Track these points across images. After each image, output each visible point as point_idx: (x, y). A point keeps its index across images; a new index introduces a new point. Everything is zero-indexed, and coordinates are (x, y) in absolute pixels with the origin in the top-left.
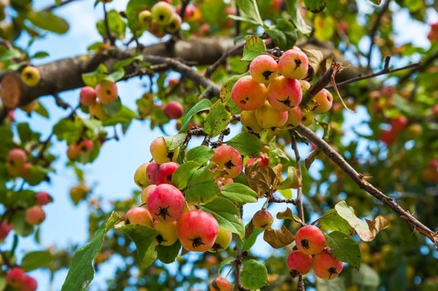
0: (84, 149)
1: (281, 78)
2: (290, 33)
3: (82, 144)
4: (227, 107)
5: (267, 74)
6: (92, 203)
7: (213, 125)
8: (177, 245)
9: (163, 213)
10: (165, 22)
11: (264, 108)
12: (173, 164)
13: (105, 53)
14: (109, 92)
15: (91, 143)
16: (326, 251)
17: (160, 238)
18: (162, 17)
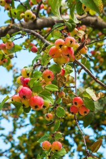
0: (4, 62)
1: (66, 47)
2: (74, 24)
3: (3, 60)
4: (48, 56)
5: (61, 46)
6: (14, 71)
7: (44, 62)
8: (30, 108)
9: (24, 97)
10: (30, 17)
11: (60, 57)
12: (29, 79)
13: (10, 27)
14: (10, 45)
15: (7, 60)
16: (83, 106)
17: (24, 105)
18: (28, 16)
